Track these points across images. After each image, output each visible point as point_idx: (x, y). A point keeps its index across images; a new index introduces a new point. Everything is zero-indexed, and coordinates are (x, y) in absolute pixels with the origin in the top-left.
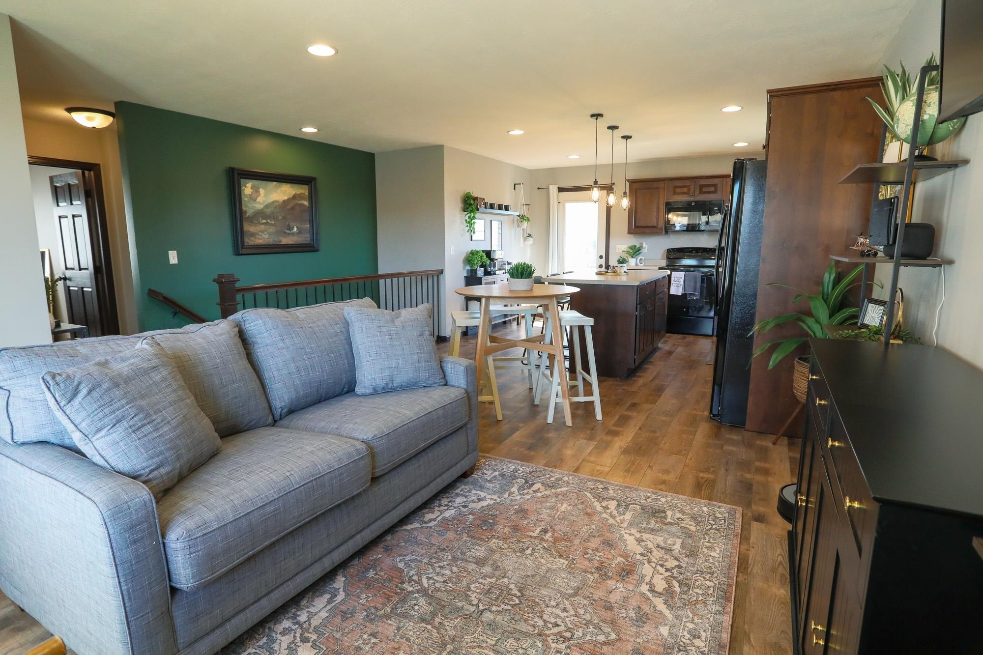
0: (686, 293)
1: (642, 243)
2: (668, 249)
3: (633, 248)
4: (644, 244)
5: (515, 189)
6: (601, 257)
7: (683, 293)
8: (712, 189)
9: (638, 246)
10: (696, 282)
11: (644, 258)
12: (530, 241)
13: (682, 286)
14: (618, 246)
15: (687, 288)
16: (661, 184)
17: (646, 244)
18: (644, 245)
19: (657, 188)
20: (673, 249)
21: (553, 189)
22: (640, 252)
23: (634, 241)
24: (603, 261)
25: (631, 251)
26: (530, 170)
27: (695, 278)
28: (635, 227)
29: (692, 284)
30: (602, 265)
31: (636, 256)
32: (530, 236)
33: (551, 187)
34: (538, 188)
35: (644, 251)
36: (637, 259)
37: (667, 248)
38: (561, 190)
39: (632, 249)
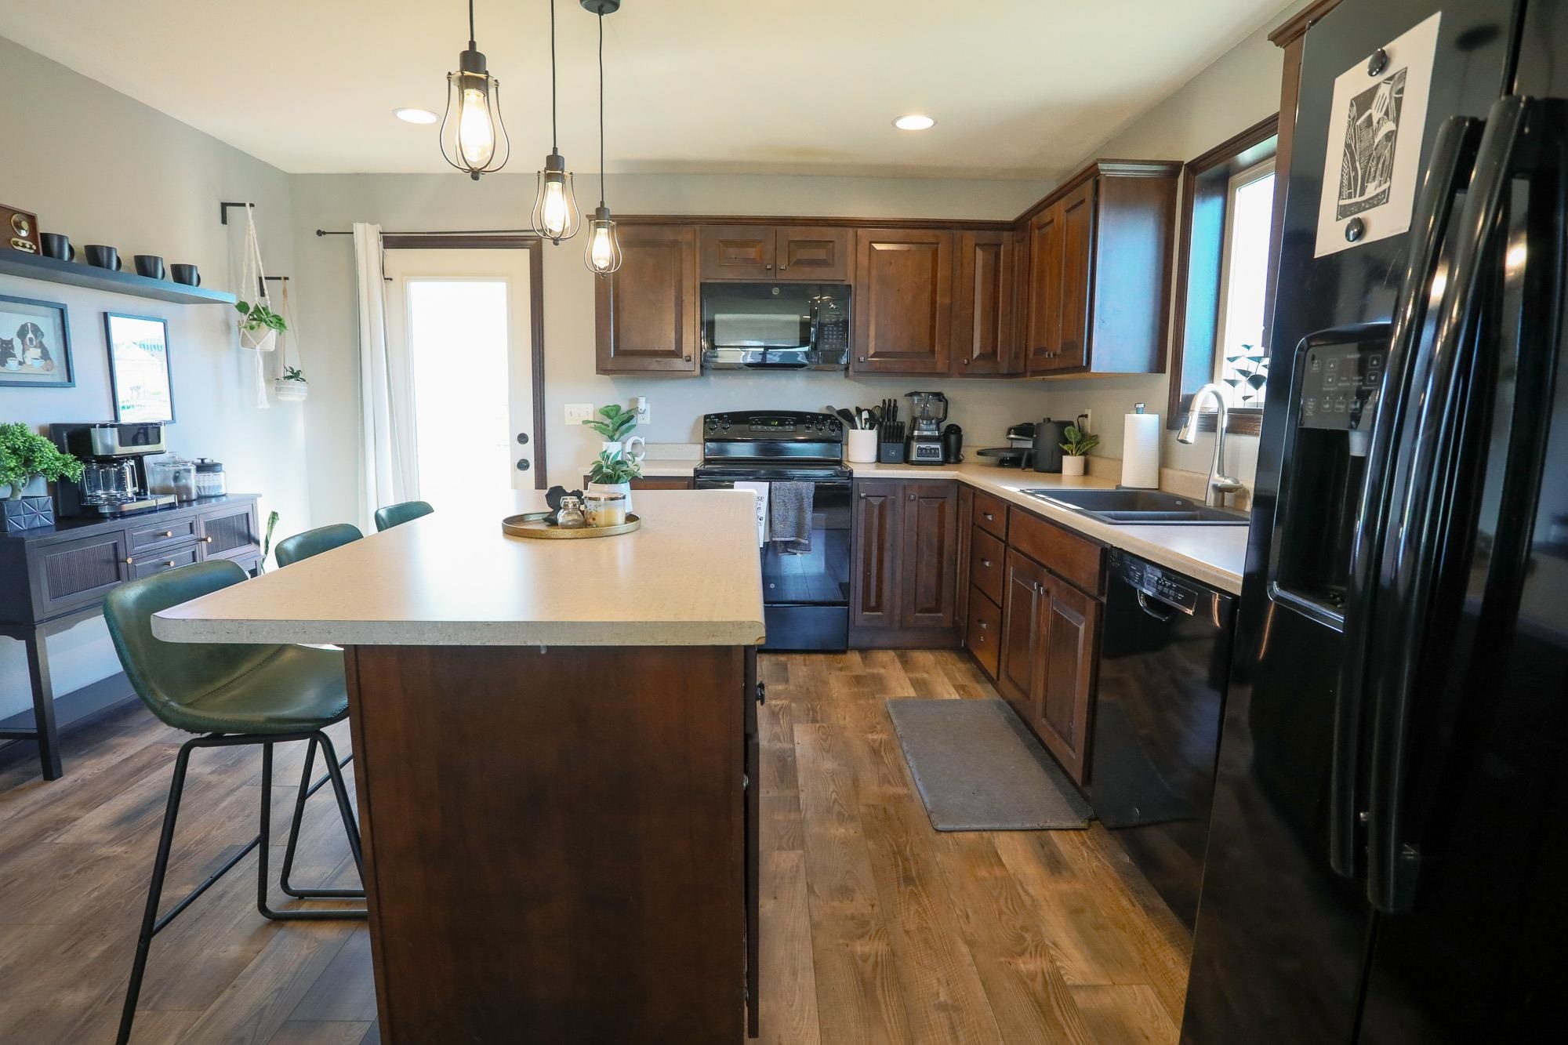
0: (776, 542)
1: (636, 400)
2: (707, 417)
3: (612, 414)
4: (642, 401)
5: (224, 221)
6: (523, 438)
7: (768, 540)
8: (820, 254)
9: (624, 408)
10: (800, 509)
11: (643, 441)
12: (296, 393)
13: (763, 522)
14: (568, 408)
15: (778, 527)
16: (686, 235)
17: (646, 402)
18: (642, 404)
19: (675, 244)
20: (719, 416)
21: (367, 238)
22: (632, 422)
23: (611, 393)
24: (528, 451)
25: (608, 421)
26: (289, 174)
27: (799, 498)
28: (618, 352)
29: (792, 515)
30: (525, 461)
31: (622, 434)
32: (295, 375)
33: (359, 229)
34: (320, 233)
35: (641, 420)
36: (624, 443)
37: (704, 414)
38: (392, 241)
39: (609, 417)
